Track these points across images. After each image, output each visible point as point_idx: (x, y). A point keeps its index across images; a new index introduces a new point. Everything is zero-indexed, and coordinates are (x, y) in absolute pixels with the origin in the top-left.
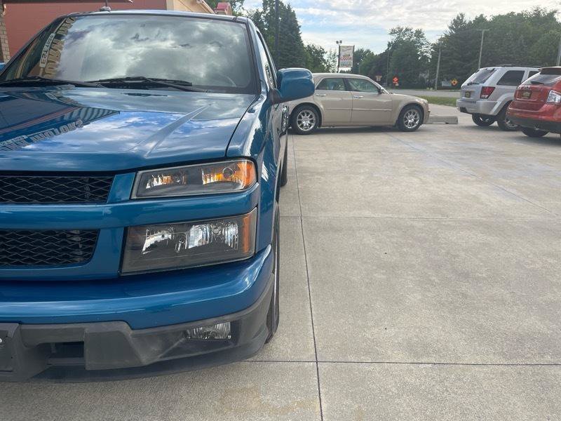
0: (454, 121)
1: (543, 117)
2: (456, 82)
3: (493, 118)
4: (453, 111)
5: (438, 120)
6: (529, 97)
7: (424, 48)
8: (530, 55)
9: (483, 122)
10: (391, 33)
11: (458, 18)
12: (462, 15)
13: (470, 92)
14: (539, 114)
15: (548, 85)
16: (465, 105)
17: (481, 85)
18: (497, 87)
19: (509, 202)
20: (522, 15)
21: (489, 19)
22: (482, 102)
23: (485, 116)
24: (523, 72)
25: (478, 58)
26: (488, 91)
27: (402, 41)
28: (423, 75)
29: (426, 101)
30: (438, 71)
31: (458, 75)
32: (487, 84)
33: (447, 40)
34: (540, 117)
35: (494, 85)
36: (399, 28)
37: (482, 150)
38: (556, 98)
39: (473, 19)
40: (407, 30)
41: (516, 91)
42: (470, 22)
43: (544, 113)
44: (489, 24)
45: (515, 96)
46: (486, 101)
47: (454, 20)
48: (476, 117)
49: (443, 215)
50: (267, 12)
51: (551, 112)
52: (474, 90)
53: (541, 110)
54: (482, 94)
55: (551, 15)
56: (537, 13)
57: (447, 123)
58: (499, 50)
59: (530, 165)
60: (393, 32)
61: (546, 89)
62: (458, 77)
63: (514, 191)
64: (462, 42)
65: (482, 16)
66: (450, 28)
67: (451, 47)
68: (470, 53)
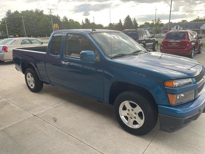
8: (40, 25)
12: (10, 11)
20: (31, 11)
21: (20, 12)
33: (6, 19)
47: (7, 12)
56: (37, 11)
64: (13, 20)
65: (17, 11)
66: (6, 15)
67: (9, 23)
68: (17, 25)
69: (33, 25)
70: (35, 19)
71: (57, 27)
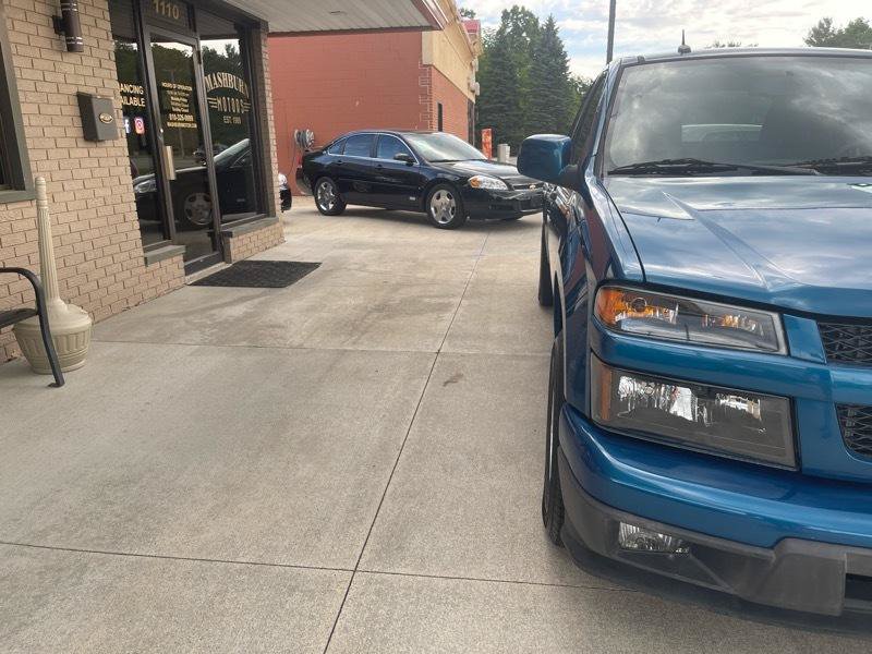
11: (821, 25)
12: (828, 22)
39: (845, 26)
42: (840, 32)
47: (814, 30)
50: (509, 30)
65: (860, 21)
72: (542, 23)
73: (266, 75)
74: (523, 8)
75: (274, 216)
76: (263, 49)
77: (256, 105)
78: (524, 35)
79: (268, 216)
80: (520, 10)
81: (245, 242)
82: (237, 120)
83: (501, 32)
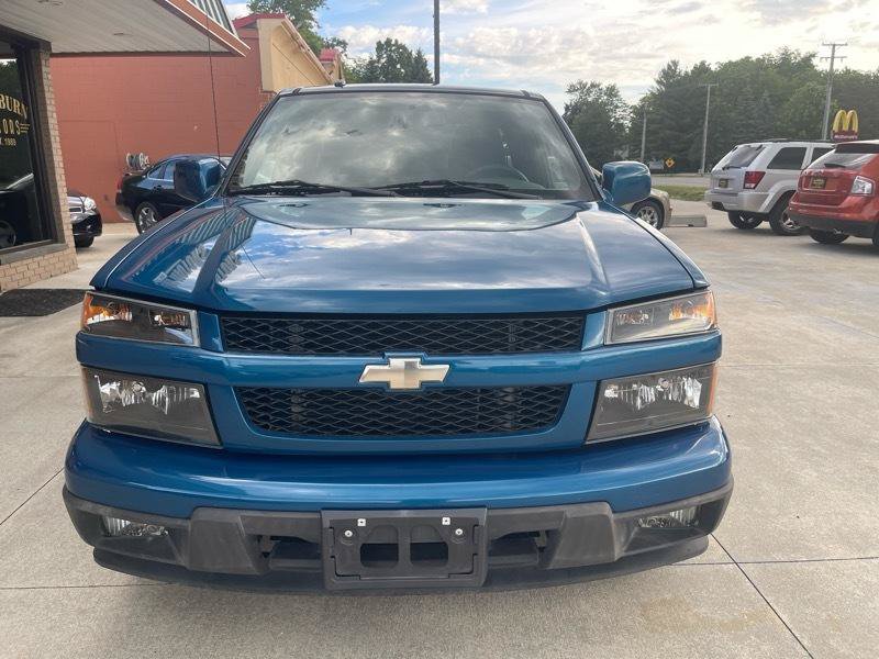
0: (702, 222)
1: (847, 215)
2: (672, 162)
3: (760, 217)
4: (701, 208)
5: (680, 221)
6: (824, 186)
7: (619, 113)
8: (779, 120)
9: (745, 222)
10: (570, 91)
11: (669, 67)
12: (675, 64)
13: (727, 180)
14: (843, 210)
15: (850, 168)
16: (719, 199)
17: (744, 169)
18: (768, 171)
19: (853, 340)
20: (763, 60)
21: (713, 68)
22: (746, 194)
23: (747, 214)
24: (804, 150)
25: (701, 127)
26: (754, 179)
27: (587, 103)
28: (620, 152)
29: (666, 194)
30: (643, 146)
31: (674, 152)
32: (752, 168)
33: (654, 100)
34: (842, 215)
35: (763, 169)
36: (580, 83)
37: (769, 264)
38: (864, 186)
39: (690, 70)
40: (593, 86)
41: (801, 178)
42: (687, 73)
43: (848, 210)
44: (715, 76)
45: (800, 185)
46: (752, 192)
47: (663, 71)
48: (735, 216)
49: (773, 361)
50: (383, 61)
51: (859, 208)
52: (734, 177)
53: (844, 205)
54: (745, 182)
55: (807, 60)
56: (786, 58)
57: (690, 226)
58: (733, 114)
59: (848, 285)
60: (572, 90)
61: (848, 175)
62: (674, 155)
63: (849, 324)
64: (677, 103)
65: (703, 63)
66: (658, 82)
67: (662, 111)
68: (688, 120)
69: (751, 121)
70: (766, 94)
71: (851, 122)
72: (414, 54)
73: (47, 95)
74: (396, 41)
75: (63, 241)
76: (44, 69)
77: (37, 126)
78: (398, 66)
79: (56, 242)
80: (393, 42)
81: (20, 269)
82: (11, 142)
83: (372, 62)
